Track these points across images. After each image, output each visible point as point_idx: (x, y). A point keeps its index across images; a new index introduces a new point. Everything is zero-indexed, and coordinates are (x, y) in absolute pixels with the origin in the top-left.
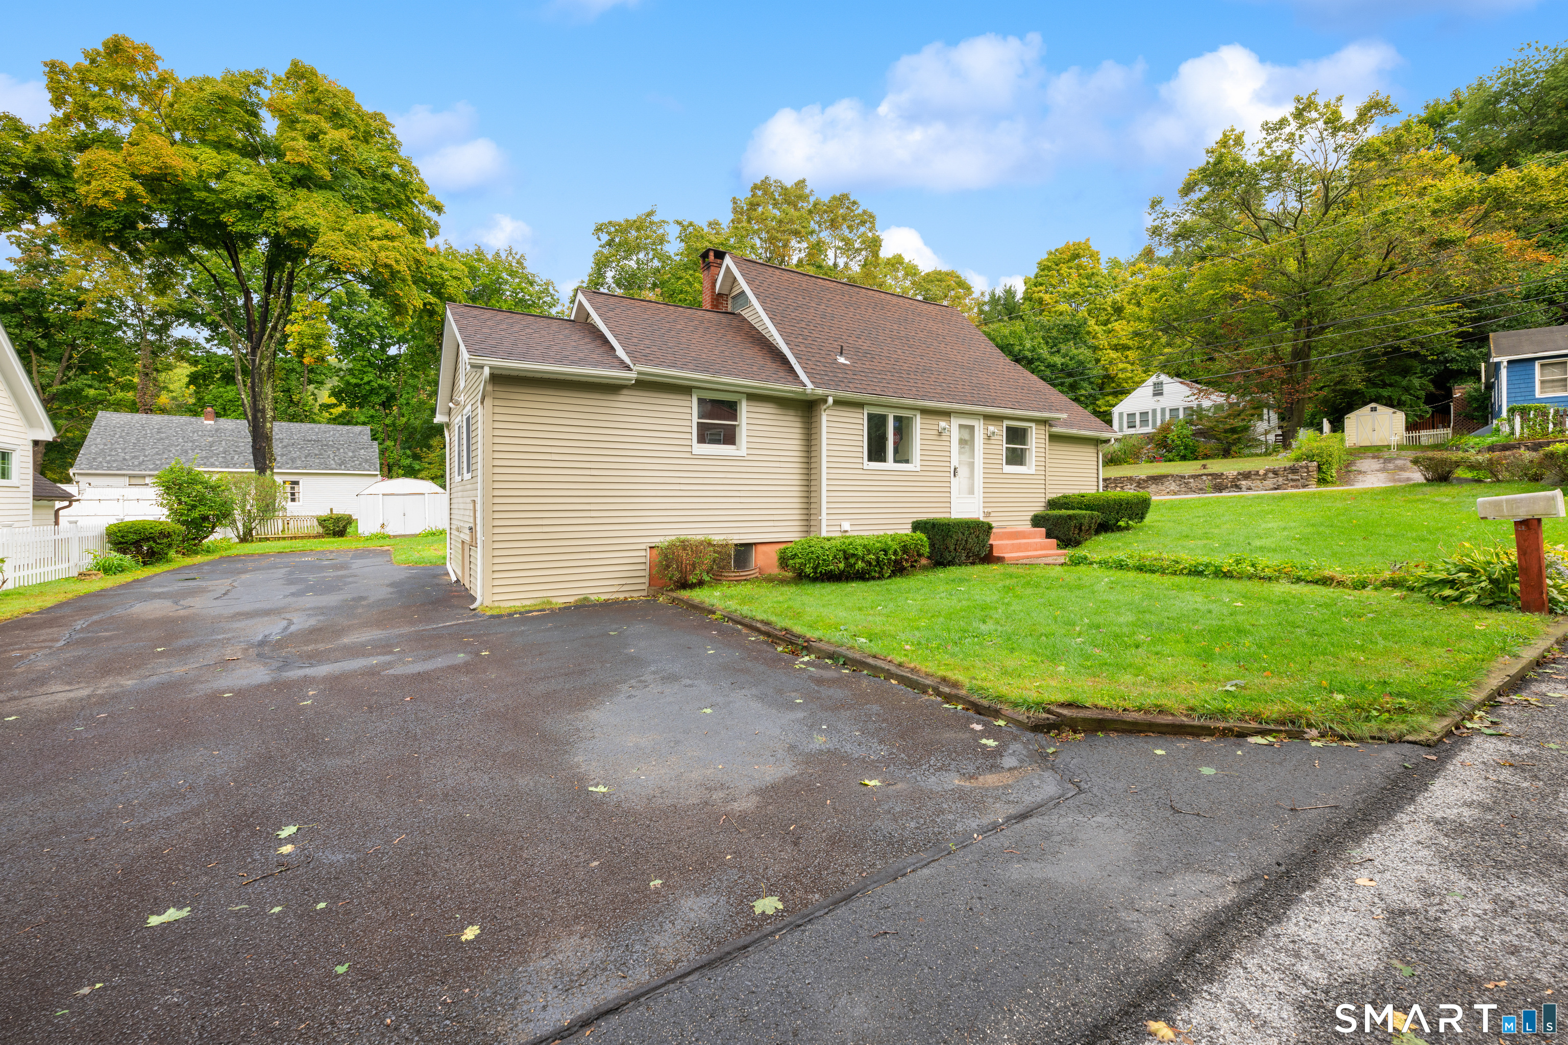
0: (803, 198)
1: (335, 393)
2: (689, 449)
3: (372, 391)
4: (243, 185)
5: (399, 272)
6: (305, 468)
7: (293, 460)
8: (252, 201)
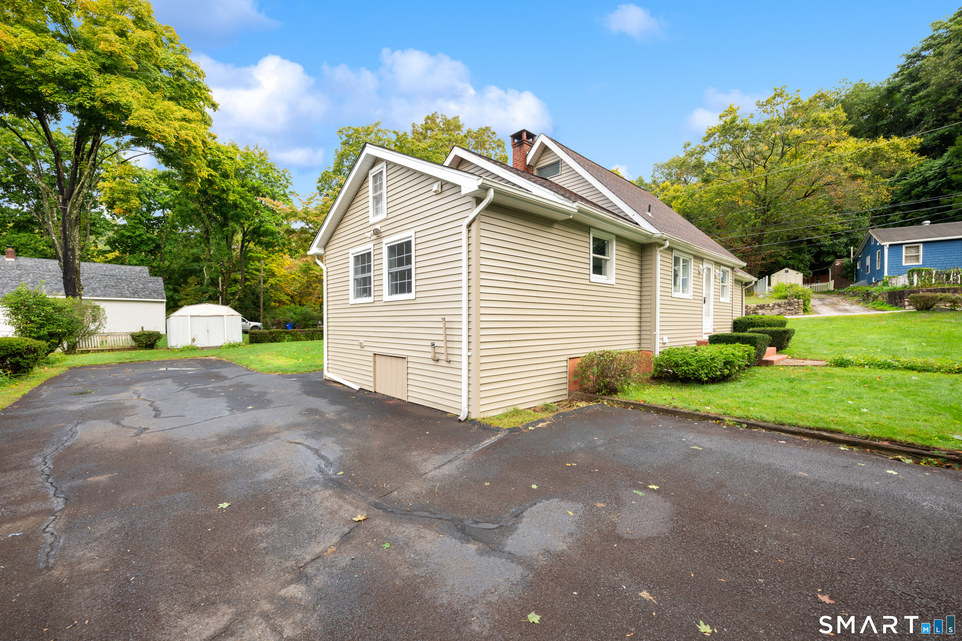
0: (458, 127)
1: (111, 243)
2: (587, 277)
3: (142, 242)
4: (61, 63)
5: (195, 147)
6: (105, 296)
7: (94, 290)
8: (69, 78)
